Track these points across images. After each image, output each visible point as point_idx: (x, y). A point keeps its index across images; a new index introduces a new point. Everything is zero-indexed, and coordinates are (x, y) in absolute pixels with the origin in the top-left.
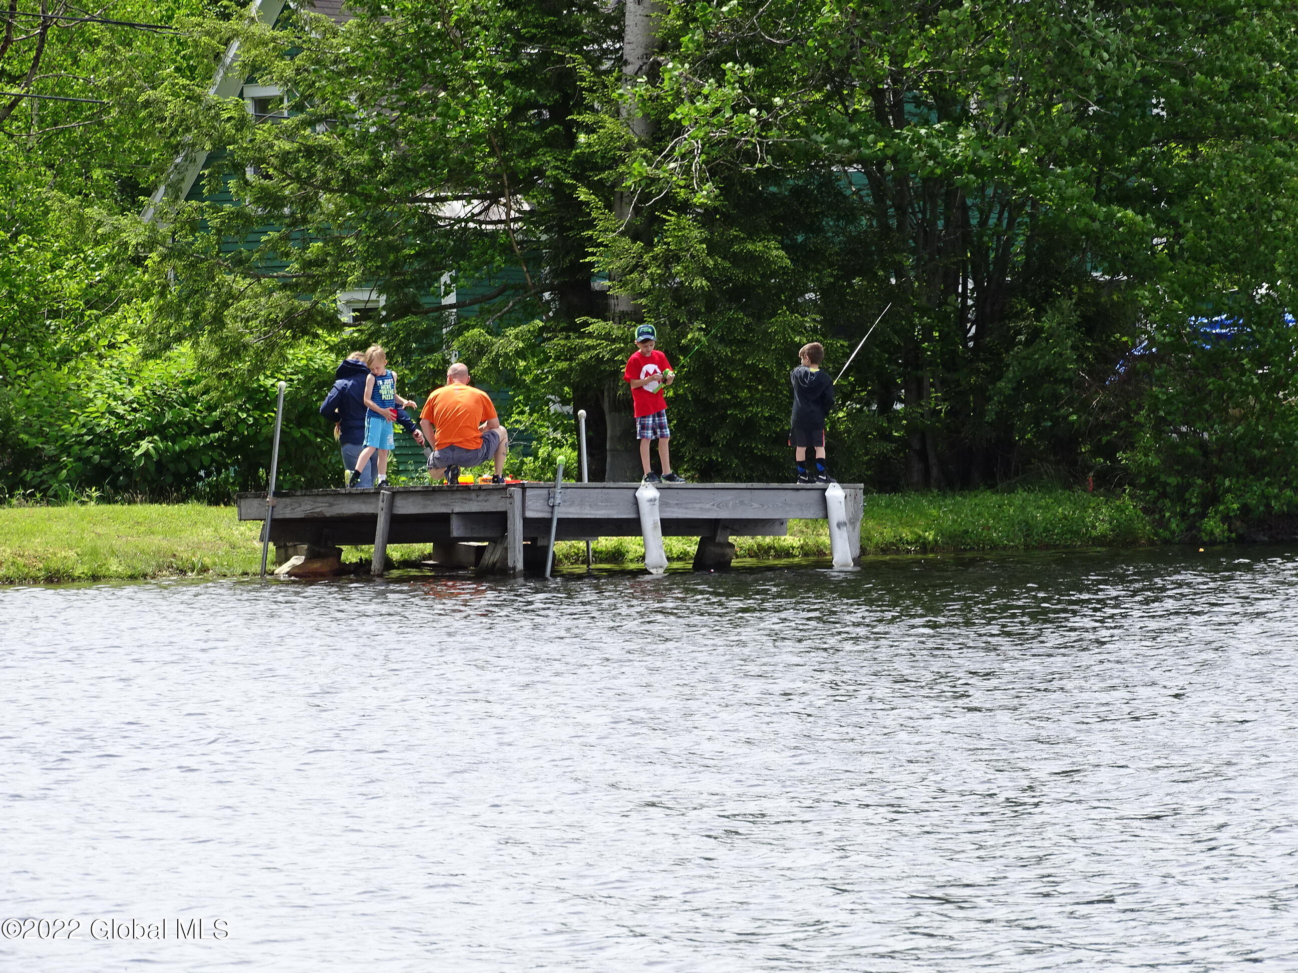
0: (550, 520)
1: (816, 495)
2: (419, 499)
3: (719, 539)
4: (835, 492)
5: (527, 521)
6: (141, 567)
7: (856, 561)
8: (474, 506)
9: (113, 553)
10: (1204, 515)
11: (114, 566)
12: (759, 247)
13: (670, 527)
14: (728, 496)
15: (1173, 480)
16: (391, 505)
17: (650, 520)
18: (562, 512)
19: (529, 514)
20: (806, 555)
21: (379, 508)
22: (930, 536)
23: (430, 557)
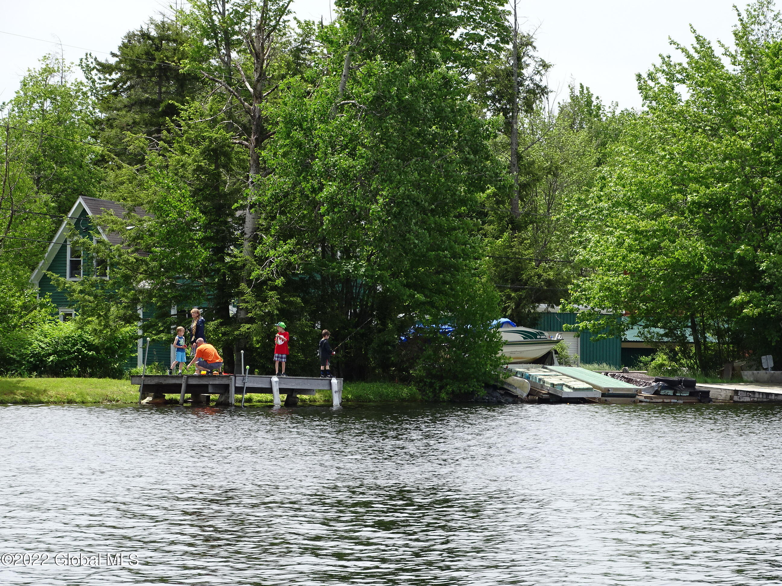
0: (243, 388)
1: (328, 381)
2: (197, 379)
3: (294, 395)
4: (334, 381)
5: (236, 388)
6: (98, 399)
7: (340, 404)
8: (217, 382)
9: (88, 394)
10: (440, 392)
11: (89, 399)
12: (295, 299)
13: (282, 391)
14: (300, 381)
15: (428, 381)
16: (187, 381)
17: (276, 389)
18: (247, 385)
19: (237, 385)
20: (310, 402)
21: (183, 382)
22: (350, 396)
23: (190, 399)
